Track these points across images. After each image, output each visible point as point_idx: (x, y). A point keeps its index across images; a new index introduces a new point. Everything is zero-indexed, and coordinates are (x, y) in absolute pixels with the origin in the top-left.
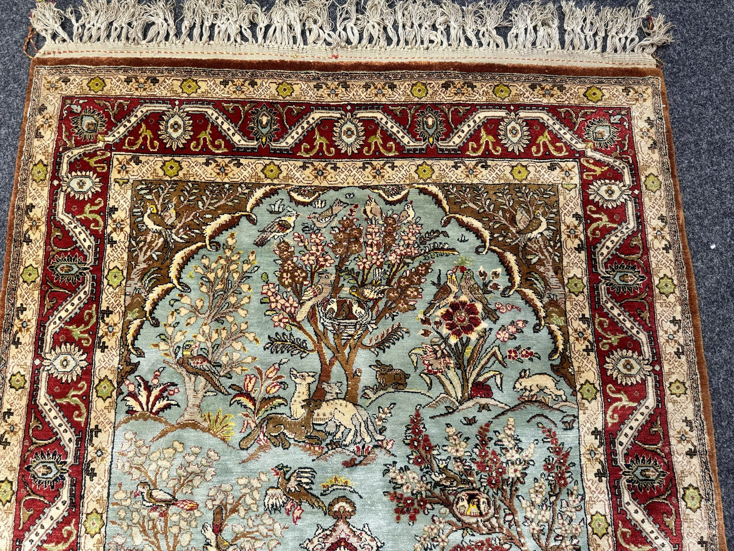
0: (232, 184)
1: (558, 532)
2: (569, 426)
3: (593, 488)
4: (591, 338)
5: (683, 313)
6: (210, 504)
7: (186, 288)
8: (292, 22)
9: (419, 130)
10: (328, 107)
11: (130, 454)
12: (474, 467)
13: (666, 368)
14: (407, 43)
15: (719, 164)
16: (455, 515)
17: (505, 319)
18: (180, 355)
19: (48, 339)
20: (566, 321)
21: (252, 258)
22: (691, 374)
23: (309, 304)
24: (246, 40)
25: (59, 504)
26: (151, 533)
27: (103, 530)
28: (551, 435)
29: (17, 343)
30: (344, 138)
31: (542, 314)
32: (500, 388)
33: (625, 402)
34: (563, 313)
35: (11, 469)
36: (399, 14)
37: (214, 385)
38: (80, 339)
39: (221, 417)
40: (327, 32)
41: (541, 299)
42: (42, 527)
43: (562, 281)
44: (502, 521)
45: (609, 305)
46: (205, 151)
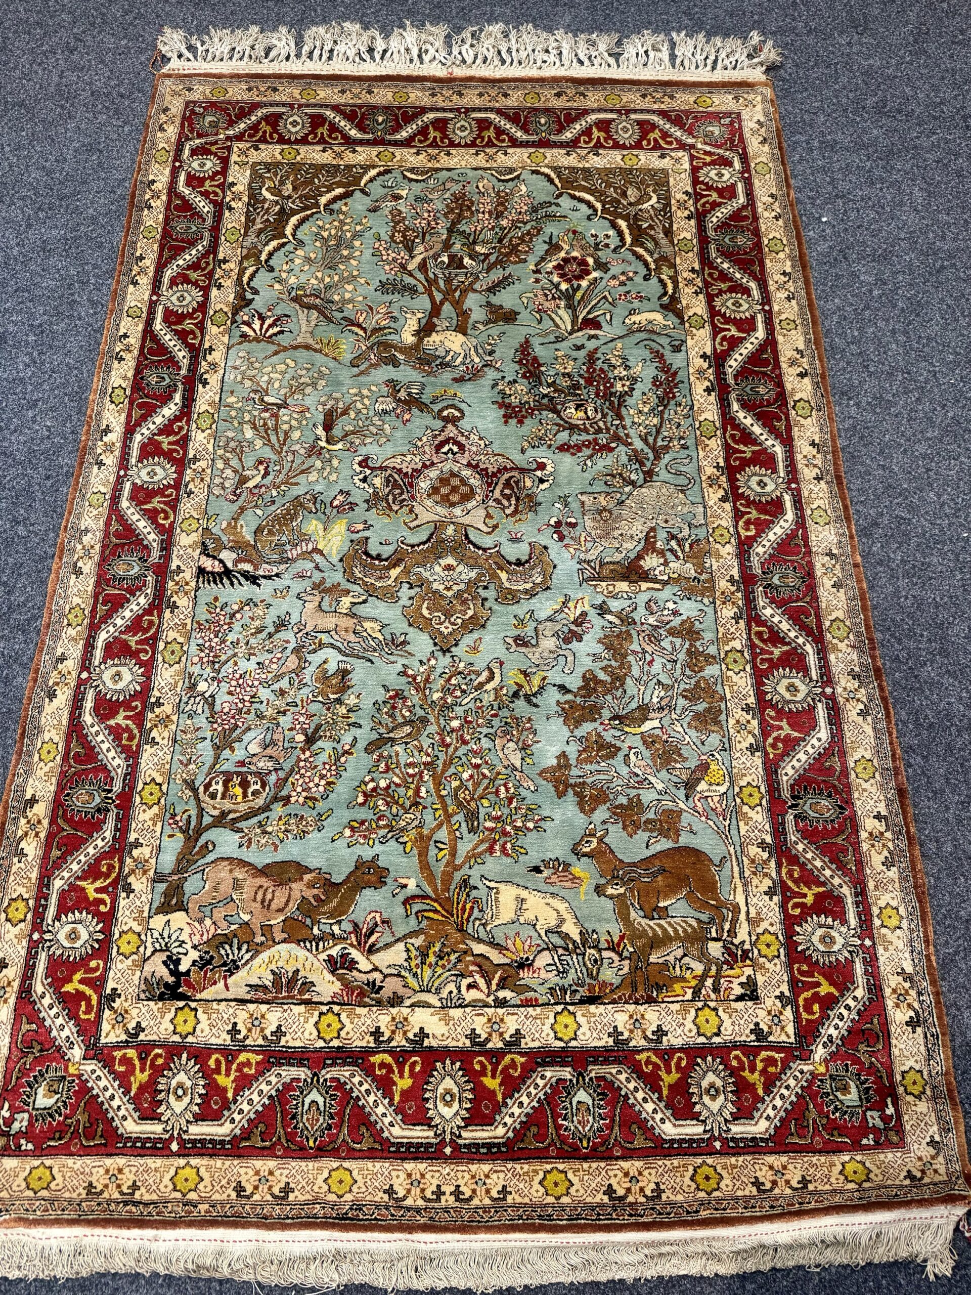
0: (346, 166)
1: (666, 434)
2: (677, 349)
3: (702, 400)
4: (700, 284)
5: (793, 266)
6: (320, 408)
7: (301, 243)
8: (410, 46)
9: (532, 127)
10: (444, 110)
11: (242, 368)
12: (582, 382)
13: (776, 308)
14: (520, 63)
15: (830, 158)
16: (562, 419)
17: (615, 270)
18: (293, 294)
19: (166, 280)
20: (676, 272)
21: (364, 221)
22: (801, 314)
23: (422, 256)
24: (364, 61)
25: (172, 406)
26: (262, 430)
27: (214, 426)
28: (659, 356)
29: (135, 283)
30: (458, 132)
31: (653, 266)
32: (610, 322)
33: (734, 332)
34: (673, 266)
35: (125, 378)
36: (513, 41)
37: (326, 317)
38: (197, 281)
39: (333, 341)
40: (443, 54)
41: (651, 255)
42: (154, 423)
43: (672, 242)
44: (609, 424)
45: (719, 260)
46: (322, 141)
